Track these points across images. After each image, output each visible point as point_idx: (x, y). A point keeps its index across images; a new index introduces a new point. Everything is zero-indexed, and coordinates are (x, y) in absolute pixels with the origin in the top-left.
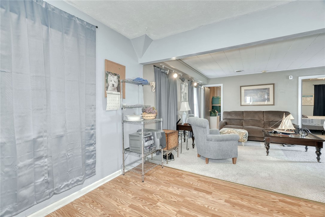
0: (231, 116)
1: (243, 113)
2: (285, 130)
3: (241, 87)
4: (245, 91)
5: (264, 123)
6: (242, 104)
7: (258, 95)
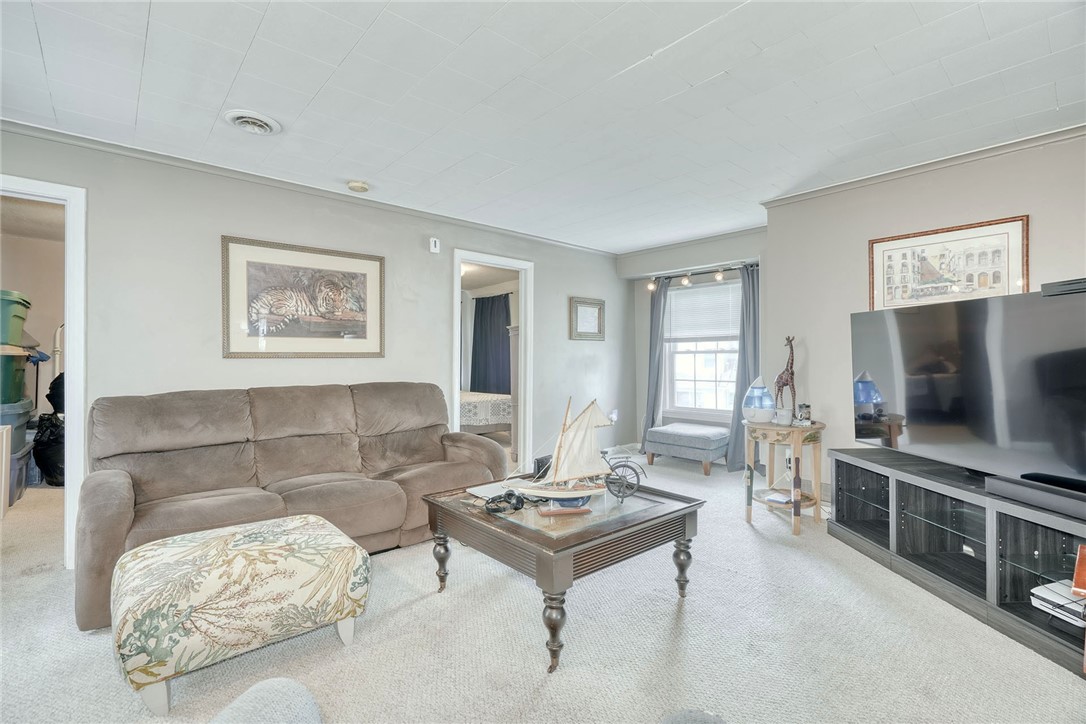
0: (176, 426)
1: (250, 403)
2: (571, 485)
3: (226, 241)
4: (253, 271)
5: (361, 447)
6: (234, 349)
7: (320, 302)
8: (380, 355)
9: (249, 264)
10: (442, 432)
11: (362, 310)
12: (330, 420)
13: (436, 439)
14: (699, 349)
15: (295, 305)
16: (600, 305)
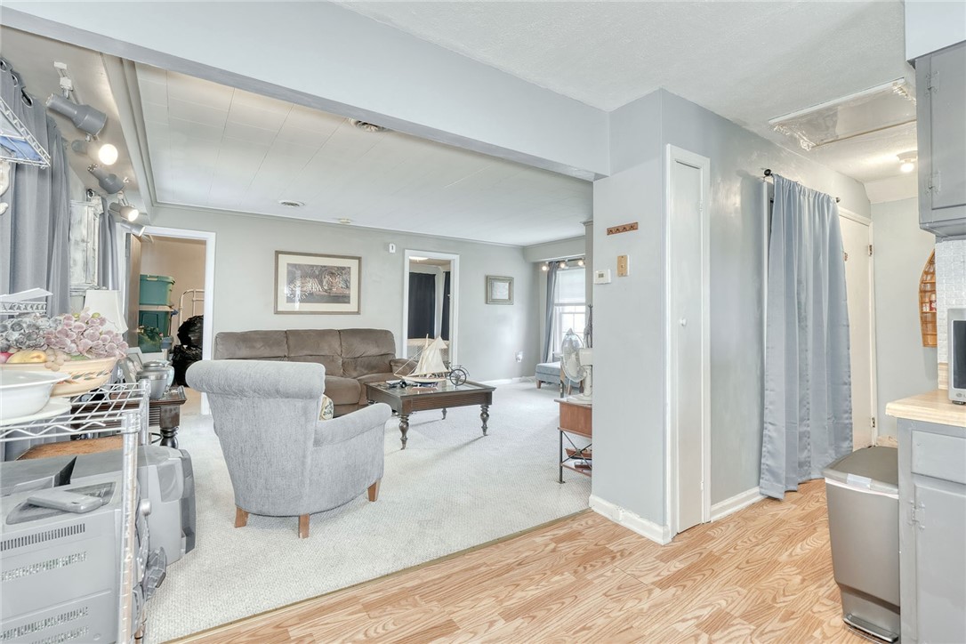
0: (253, 347)
1: (287, 337)
2: (428, 376)
3: (277, 253)
4: (290, 268)
5: (343, 364)
6: (280, 309)
7: (324, 283)
8: (358, 313)
9: (288, 264)
10: (391, 358)
11: (348, 287)
12: (326, 348)
13: (387, 362)
14: (577, 311)
15: (312, 286)
16: (510, 281)
